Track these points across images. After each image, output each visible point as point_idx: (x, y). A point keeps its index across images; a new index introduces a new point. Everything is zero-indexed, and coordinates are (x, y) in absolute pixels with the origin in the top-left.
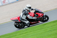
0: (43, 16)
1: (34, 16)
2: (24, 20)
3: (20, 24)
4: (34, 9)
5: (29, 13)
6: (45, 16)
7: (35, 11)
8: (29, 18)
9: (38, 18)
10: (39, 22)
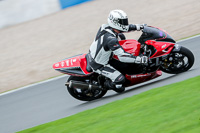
0: (171, 52)
1: (140, 52)
2: (101, 67)
3: (87, 85)
4: (138, 28)
5: (122, 43)
6: (180, 52)
8: (121, 59)
9: (154, 61)
10: (158, 72)
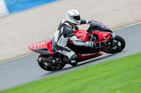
0: (110, 39)
2: (61, 48)
6: (115, 39)
7: (89, 26)
10: (101, 53)
